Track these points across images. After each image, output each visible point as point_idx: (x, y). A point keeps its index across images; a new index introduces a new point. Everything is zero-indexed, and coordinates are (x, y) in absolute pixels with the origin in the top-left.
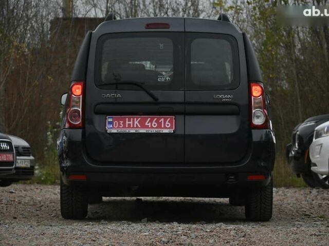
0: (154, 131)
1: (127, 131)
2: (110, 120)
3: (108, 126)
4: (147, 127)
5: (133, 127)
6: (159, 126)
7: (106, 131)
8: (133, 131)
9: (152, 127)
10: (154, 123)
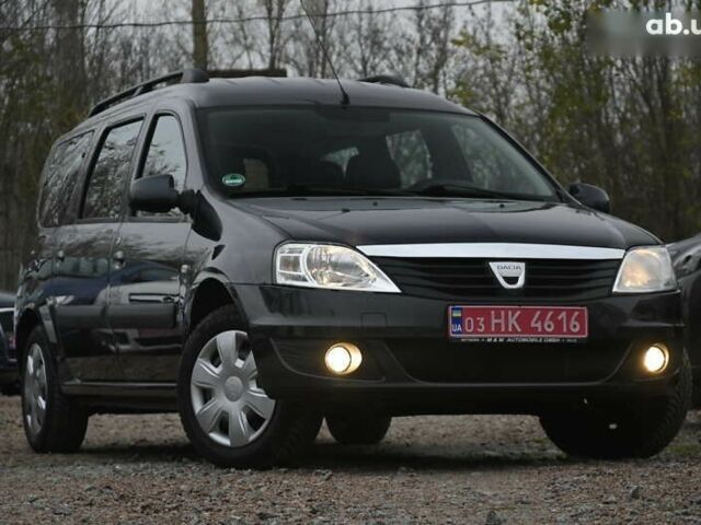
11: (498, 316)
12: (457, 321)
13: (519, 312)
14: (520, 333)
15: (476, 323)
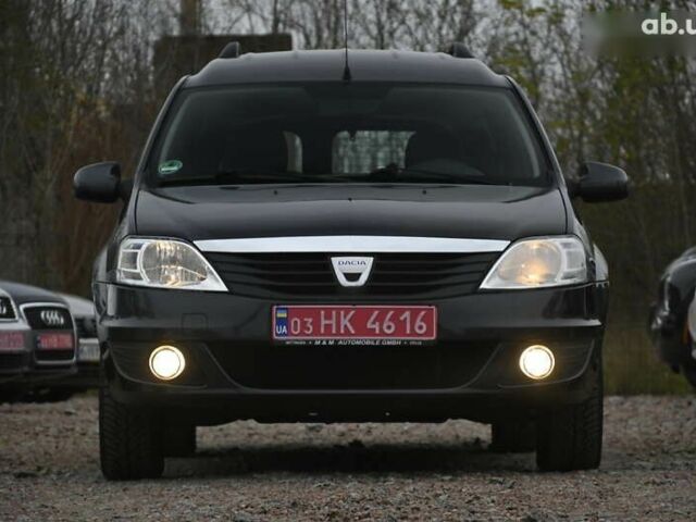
11: (328, 317)
12: (281, 322)
13: (352, 312)
14: (353, 335)
15: (304, 324)
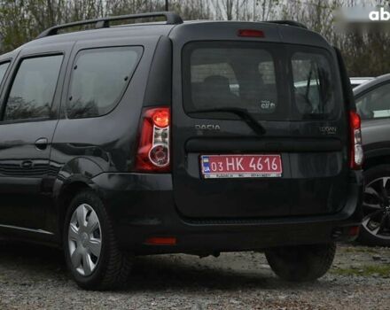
0: (260, 175)
1: (229, 176)
2: (206, 161)
3: (205, 169)
4: (252, 170)
5: (236, 170)
6: (265, 169)
7: (203, 176)
8: (236, 176)
9: (257, 170)
10: (259, 164)
